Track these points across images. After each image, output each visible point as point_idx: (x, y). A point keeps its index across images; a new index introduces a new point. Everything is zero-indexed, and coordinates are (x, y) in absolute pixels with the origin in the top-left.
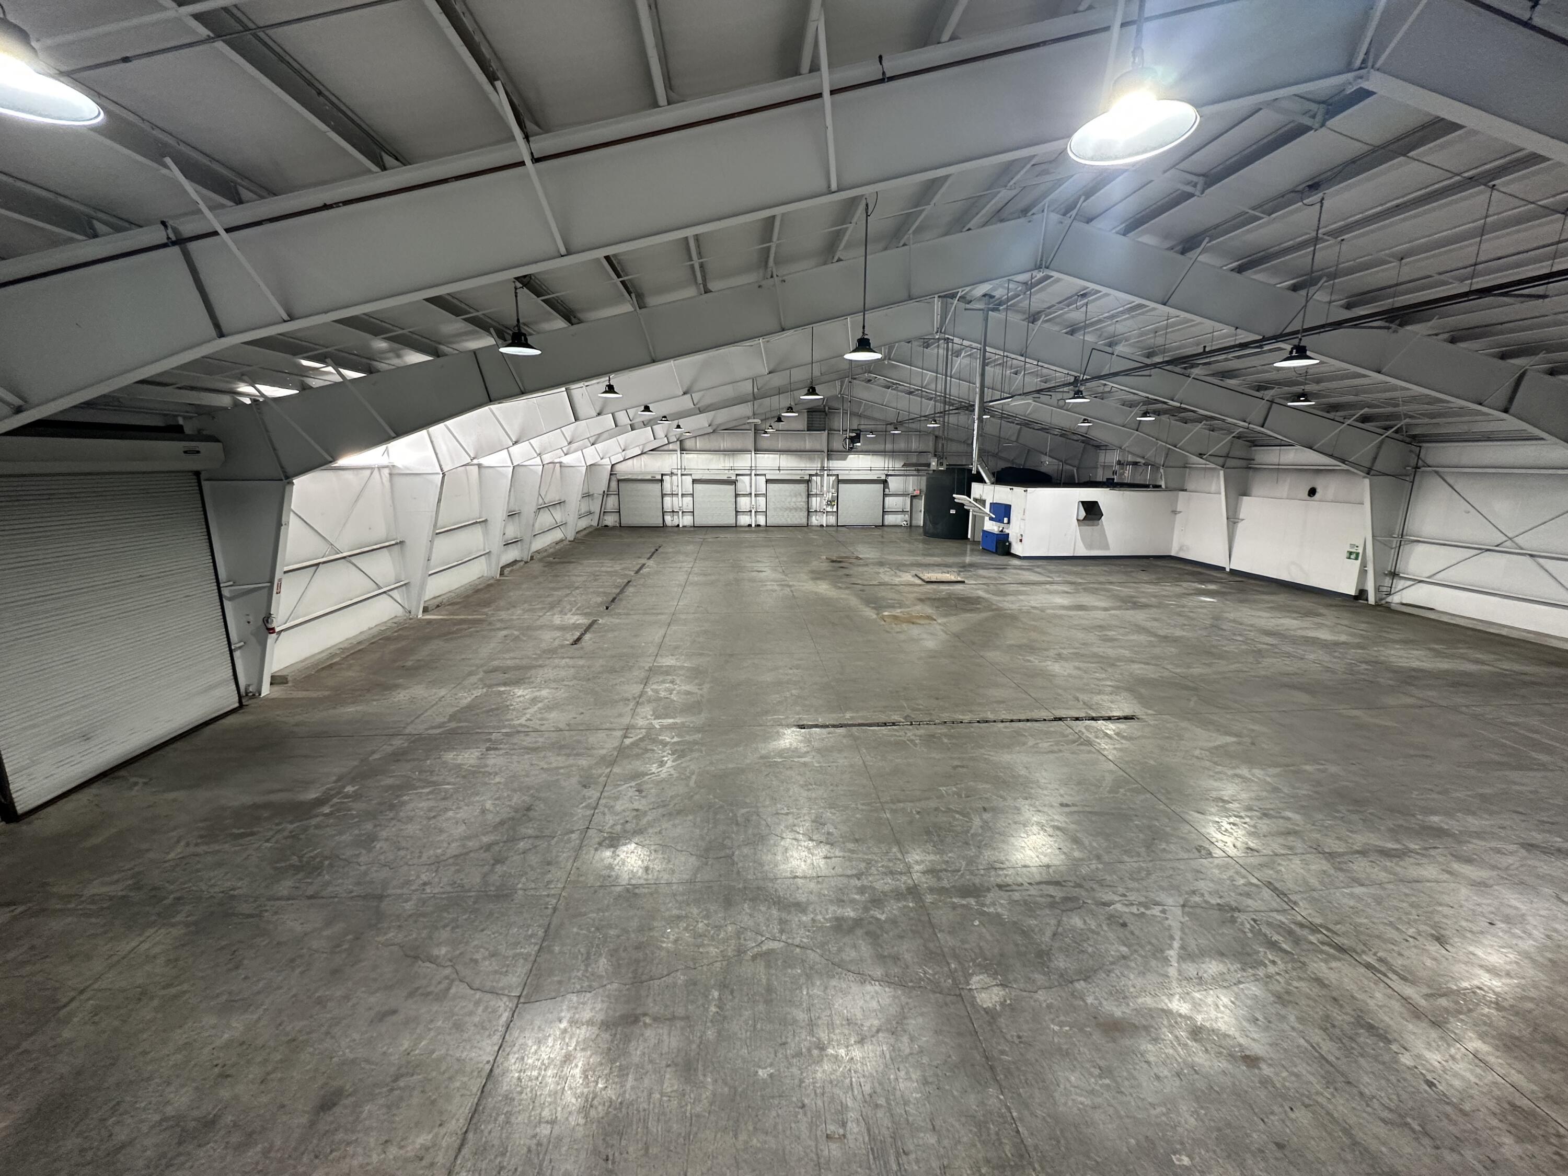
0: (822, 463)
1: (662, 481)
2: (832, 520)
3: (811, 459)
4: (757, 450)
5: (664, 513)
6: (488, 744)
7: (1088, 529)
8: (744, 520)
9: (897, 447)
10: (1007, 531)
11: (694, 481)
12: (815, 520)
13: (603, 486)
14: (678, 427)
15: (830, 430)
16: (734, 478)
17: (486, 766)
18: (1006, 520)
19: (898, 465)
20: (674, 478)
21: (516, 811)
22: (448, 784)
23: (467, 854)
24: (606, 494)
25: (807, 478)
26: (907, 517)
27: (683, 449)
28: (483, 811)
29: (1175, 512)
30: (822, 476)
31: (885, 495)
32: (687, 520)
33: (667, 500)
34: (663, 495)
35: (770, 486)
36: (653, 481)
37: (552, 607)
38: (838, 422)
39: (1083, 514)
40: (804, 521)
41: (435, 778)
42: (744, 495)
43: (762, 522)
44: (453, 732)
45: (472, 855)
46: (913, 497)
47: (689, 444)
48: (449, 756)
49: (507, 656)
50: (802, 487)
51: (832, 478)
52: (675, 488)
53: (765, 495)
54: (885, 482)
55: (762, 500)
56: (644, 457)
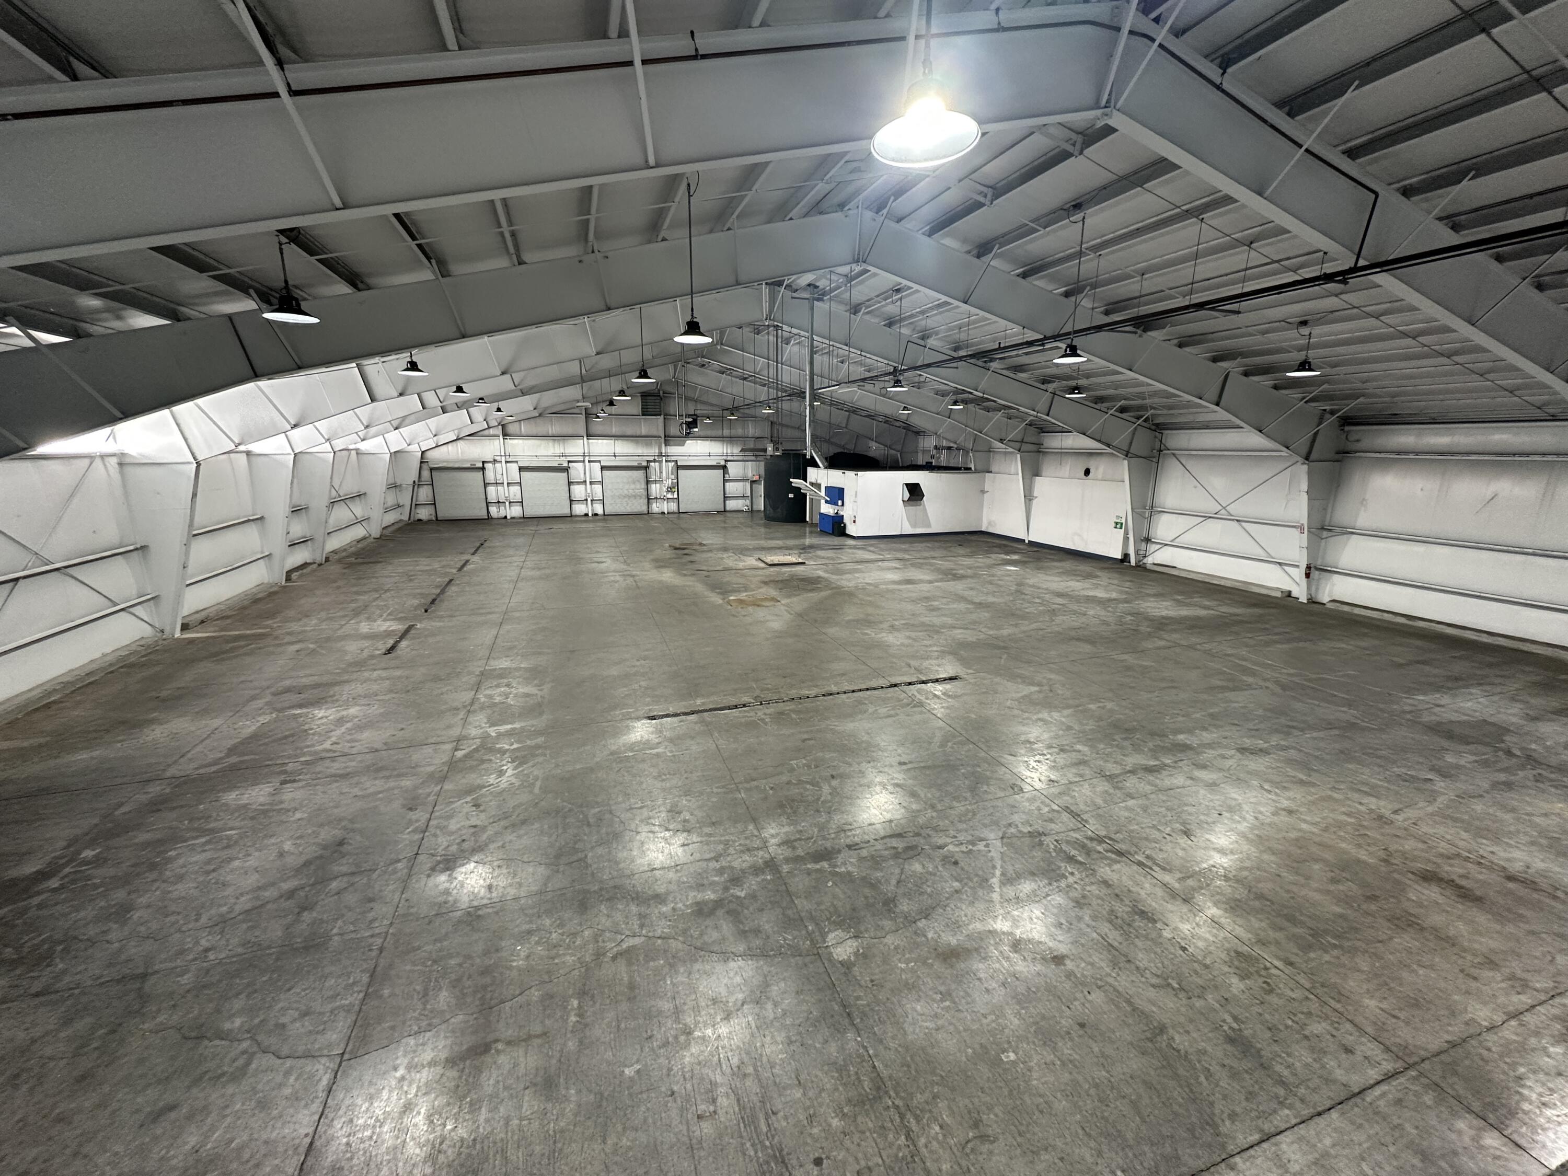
0: (660, 448)
1: (483, 469)
2: (673, 507)
3: (648, 445)
4: (589, 436)
5: (488, 504)
6: (282, 777)
7: (912, 509)
8: (579, 509)
9: (734, 432)
10: (841, 513)
11: (521, 469)
12: (656, 507)
13: (414, 476)
14: (499, 410)
15: (666, 415)
16: (565, 465)
17: (282, 802)
18: (840, 502)
19: (736, 450)
20: (498, 465)
21: (325, 847)
22: (231, 829)
23: (262, 906)
24: (417, 485)
25: (645, 464)
26: (748, 502)
27: (505, 435)
28: (281, 855)
29: (983, 492)
30: (660, 462)
31: (725, 481)
32: (516, 511)
33: (491, 490)
34: (486, 485)
35: (606, 473)
36: (473, 469)
37: (357, 613)
38: (674, 407)
39: (907, 495)
40: (644, 509)
41: (212, 825)
42: (578, 483)
43: (600, 511)
44: (234, 768)
45: (269, 906)
46: (753, 482)
47: (511, 429)
48: (231, 797)
49: (301, 673)
50: (640, 474)
51: (671, 464)
52: (499, 477)
53: (601, 483)
54: (724, 468)
55: (598, 488)
56: (460, 444)
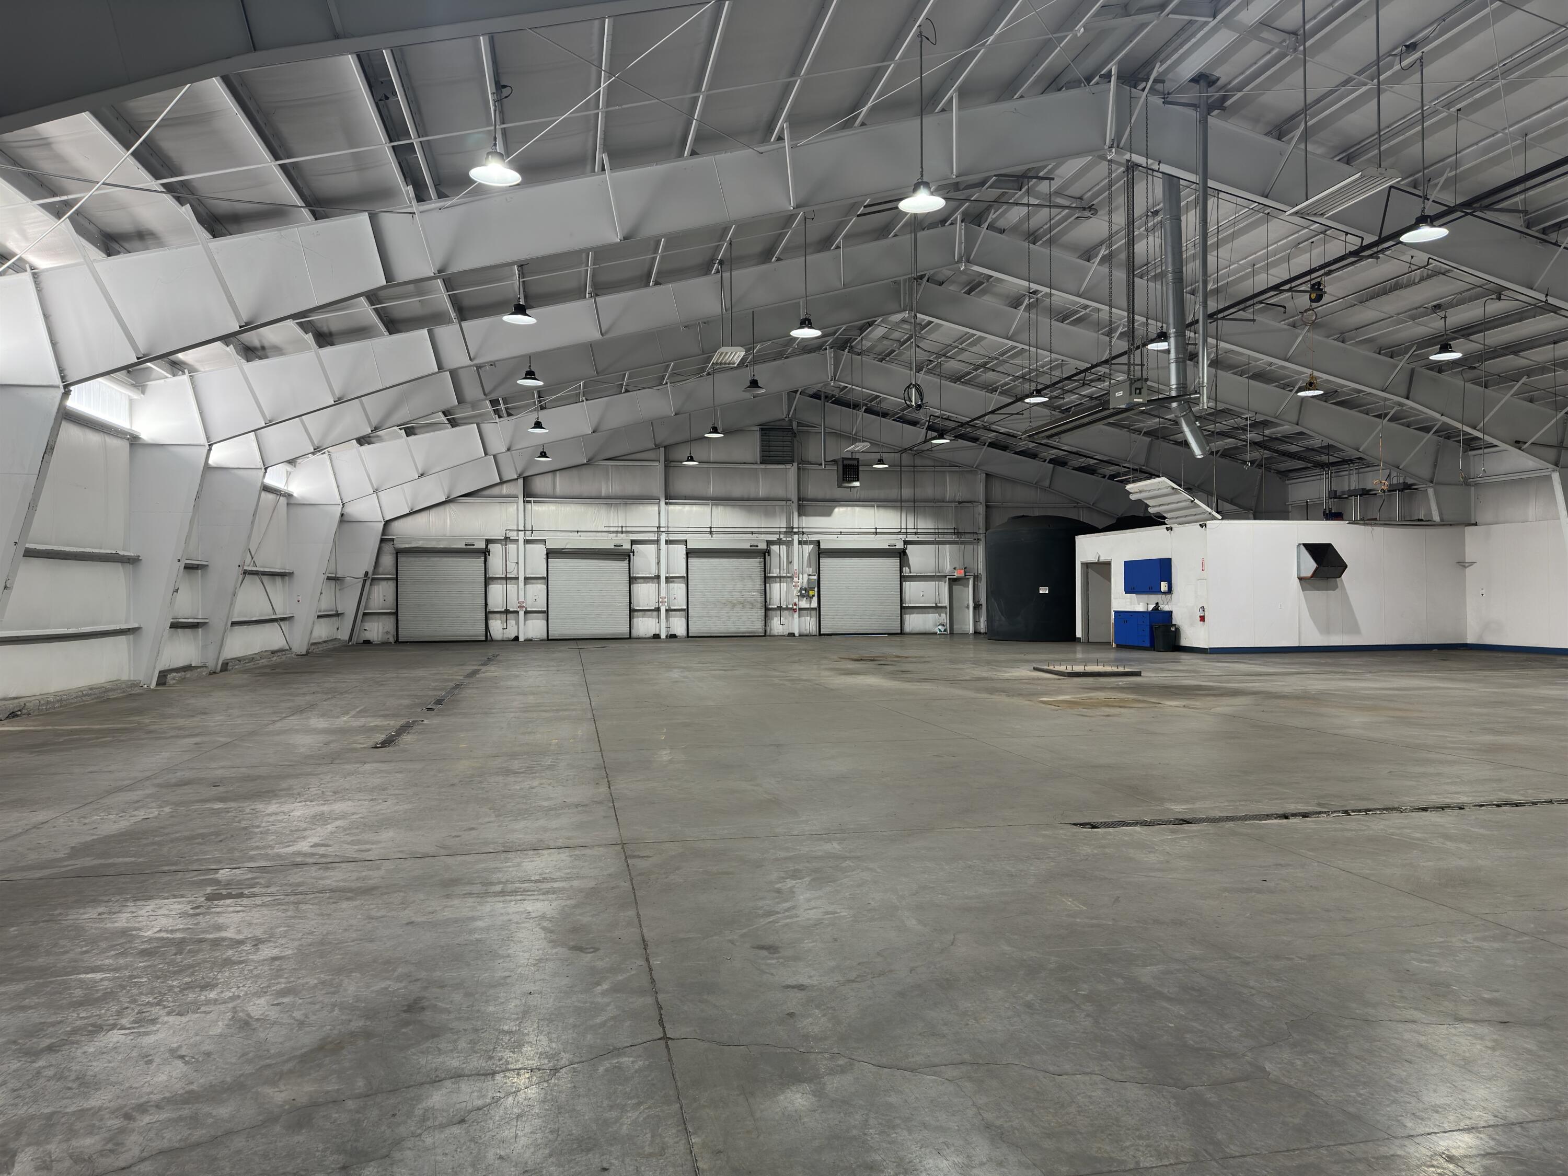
0: (789, 519)
1: (485, 553)
2: (808, 624)
3: (769, 514)
4: (670, 497)
5: (488, 614)
7: (1319, 596)
8: (645, 626)
10: (1166, 608)
11: (551, 554)
12: (778, 626)
13: (365, 563)
15: (801, 462)
16: (627, 546)
18: (1164, 586)
19: (926, 524)
20: (511, 547)
22: (94, 970)
24: (370, 579)
25: (763, 546)
26: (944, 617)
27: (529, 495)
29: (1463, 564)
30: (789, 544)
31: (903, 579)
32: (534, 629)
33: (496, 590)
34: (488, 581)
35: (695, 562)
36: (468, 552)
38: (815, 449)
39: (1310, 565)
40: (758, 627)
42: (646, 579)
43: (680, 630)
46: (953, 581)
47: (540, 485)
50: (754, 564)
51: (808, 548)
52: (511, 566)
53: (686, 579)
54: (901, 555)
55: (679, 589)
56: (451, 509)
